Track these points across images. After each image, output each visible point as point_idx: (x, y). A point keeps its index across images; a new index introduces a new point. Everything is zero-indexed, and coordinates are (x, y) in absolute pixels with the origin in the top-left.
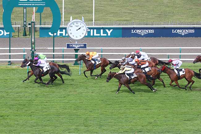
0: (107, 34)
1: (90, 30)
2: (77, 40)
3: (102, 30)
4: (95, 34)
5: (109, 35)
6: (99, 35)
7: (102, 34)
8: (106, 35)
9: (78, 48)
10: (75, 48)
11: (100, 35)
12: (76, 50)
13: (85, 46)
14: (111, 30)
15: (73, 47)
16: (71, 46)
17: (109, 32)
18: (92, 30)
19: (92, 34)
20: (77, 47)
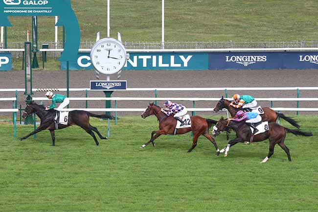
0: (182, 63)
1: (152, 57)
2: (108, 75)
3: (172, 58)
4: (161, 65)
5: (186, 65)
6: (167, 65)
7: (173, 65)
8: (179, 65)
9: (110, 89)
10: (106, 89)
11: (170, 65)
12: (108, 94)
13: (123, 86)
14: (190, 57)
15: (101, 88)
16: (99, 85)
17: (186, 61)
18: (154, 57)
19: (154, 65)
20: (108, 88)
